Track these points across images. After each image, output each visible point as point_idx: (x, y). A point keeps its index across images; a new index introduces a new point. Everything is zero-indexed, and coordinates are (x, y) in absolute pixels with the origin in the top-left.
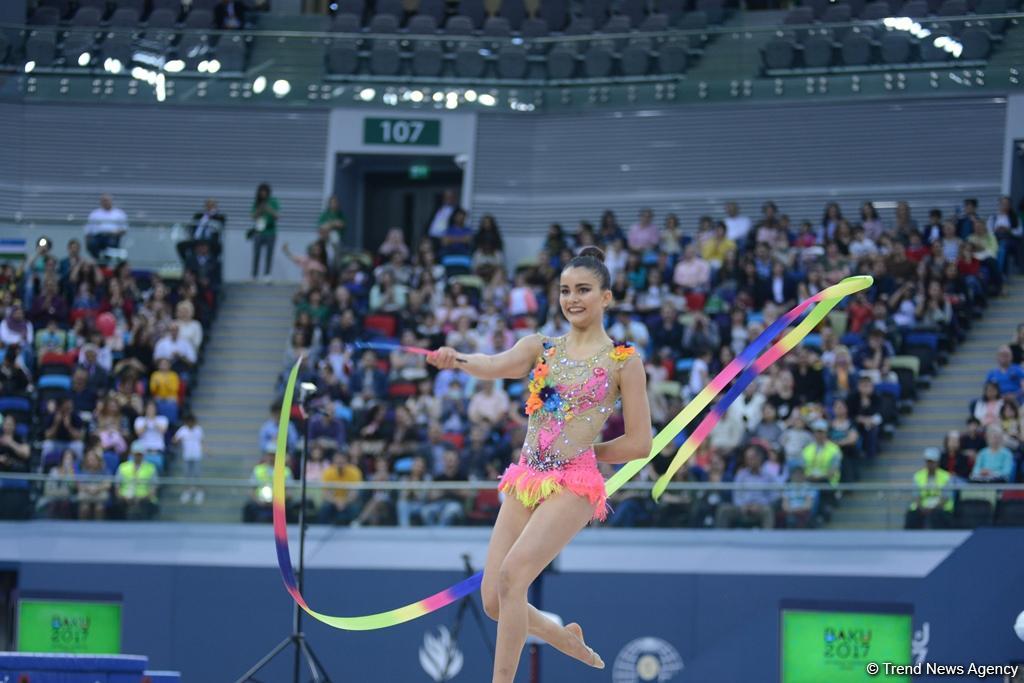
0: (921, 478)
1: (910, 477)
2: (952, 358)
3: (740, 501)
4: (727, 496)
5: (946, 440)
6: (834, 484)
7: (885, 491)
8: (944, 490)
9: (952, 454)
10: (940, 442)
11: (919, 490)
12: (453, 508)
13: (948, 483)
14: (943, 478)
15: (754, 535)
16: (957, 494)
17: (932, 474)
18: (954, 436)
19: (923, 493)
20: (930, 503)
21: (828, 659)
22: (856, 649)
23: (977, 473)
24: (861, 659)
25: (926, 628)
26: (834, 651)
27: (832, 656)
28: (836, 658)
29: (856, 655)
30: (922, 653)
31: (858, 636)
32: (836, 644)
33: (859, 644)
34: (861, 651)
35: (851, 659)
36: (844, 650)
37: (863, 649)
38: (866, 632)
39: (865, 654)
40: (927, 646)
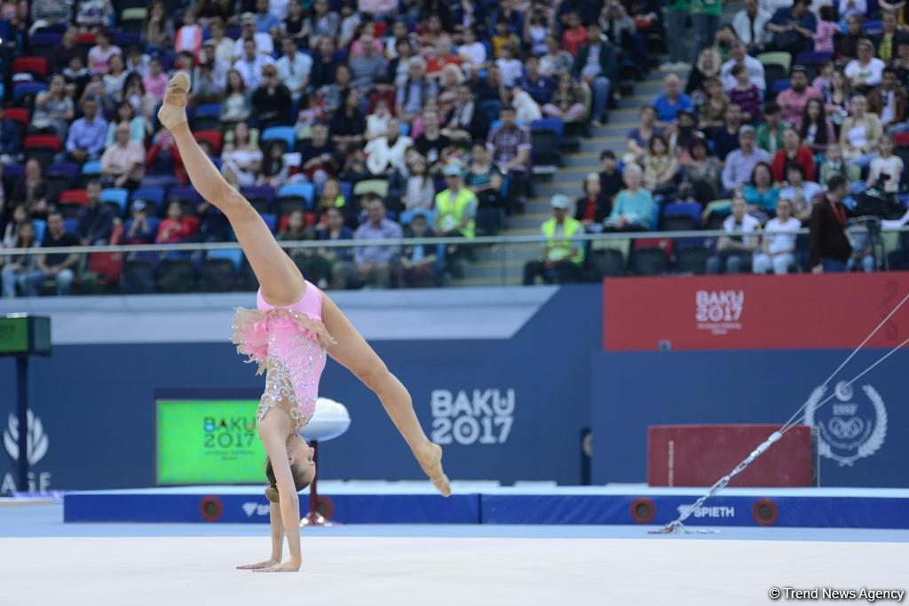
0: (549, 228)
2: (640, 85)
5: (586, 184)
8: (572, 241)
9: (593, 198)
11: (546, 241)
12: (66, 275)
13: (577, 233)
14: (572, 227)
15: (366, 295)
16: (588, 244)
17: (560, 221)
18: (594, 178)
19: (551, 244)
20: (556, 255)
21: (208, 449)
22: (239, 437)
23: (614, 219)
24: (245, 448)
25: (511, 394)
26: (215, 441)
27: (213, 446)
28: (218, 448)
29: (239, 445)
30: (508, 421)
31: (241, 424)
32: (216, 434)
33: (244, 431)
34: (245, 440)
35: (233, 448)
36: (225, 440)
37: (248, 438)
38: (250, 420)
39: (249, 443)
40: (513, 414)
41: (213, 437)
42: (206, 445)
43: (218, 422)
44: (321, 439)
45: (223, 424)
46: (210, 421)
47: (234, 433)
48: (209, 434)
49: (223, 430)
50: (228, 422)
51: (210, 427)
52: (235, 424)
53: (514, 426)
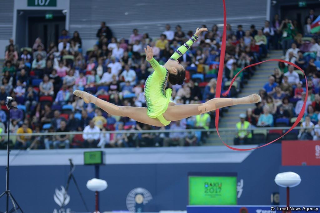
0: (239, 125)
1: (235, 126)
3: (172, 136)
4: (167, 134)
5: (247, 112)
6: (207, 129)
7: (226, 131)
9: (249, 116)
10: (245, 112)
12: (67, 142)
13: (248, 127)
14: (247, 124)
15: (178, 149)
16: (252, 131)
17: (243, 123)
18: (250, 110)
20: (242, 135)
21: (206, 194)
22: (216, 189)
23: (259, 123)
24: (218, 193)
25: (242, 181)
26: (208, 191)
27: (208, 192)
28: (209, 193)
29: (216, 192)
30: (241, 191)
31: (217, 185)
32: (209, 188)
33: (218, 188)
34: (218, 190)
35: (214, 193)
36: (212, 190)
37: (219, 190)
38: (220, 184)
39: (220, 192)
40: (243, 188)
41: (207, 189)
42: (206, 192)
43: (209, 184)
44: (291, 187)
45: (211, 185)
46: (206, 184)
47: (215, 188)
48: (206, 188)
49: (211, 187)
50: (213, 184)
51: (207, 186)
52: (215, 185)
53: (243, 192)
